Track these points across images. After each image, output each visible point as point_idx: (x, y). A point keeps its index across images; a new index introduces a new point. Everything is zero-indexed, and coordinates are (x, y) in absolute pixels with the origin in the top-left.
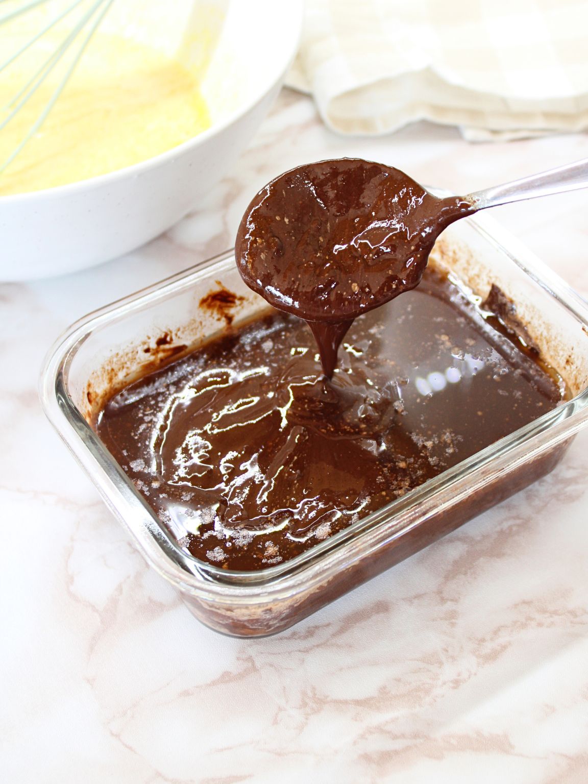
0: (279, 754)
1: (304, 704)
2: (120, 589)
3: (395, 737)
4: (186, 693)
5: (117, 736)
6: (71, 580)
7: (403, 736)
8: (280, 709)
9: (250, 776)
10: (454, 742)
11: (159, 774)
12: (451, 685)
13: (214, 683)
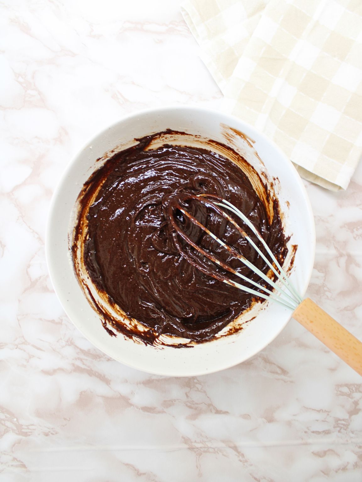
0: (54, 350)
1: (67, 342)
2: (40, 278)
3: (84, 364)
4: (41, 319)
5: (19, 320)
6: (29, 266)
7: (86, 365)
8: (61, 339)
9: (44, 351)
10: (97, 374)
11: (23, 337)
12: (107, 360)
13: (49, 321)
